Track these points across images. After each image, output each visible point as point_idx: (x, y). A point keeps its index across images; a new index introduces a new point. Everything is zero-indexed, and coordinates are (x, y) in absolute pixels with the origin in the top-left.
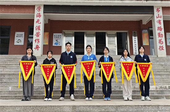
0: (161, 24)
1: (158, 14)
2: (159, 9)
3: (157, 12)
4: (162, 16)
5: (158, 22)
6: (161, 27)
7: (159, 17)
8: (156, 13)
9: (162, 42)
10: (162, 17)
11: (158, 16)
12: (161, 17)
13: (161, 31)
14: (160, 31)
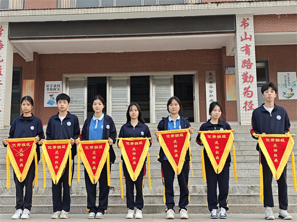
0: (249, 55)
1: (246, 33)
2: (248, 21)
3: (243, 26)
4: (253, 36)
5: (243, 49)
6: (249, 59)
7: (246, 39)
8: (240, 31)
9: (250, 93)
10: (253, 39)
11: (244, 37)
12: (250, 39)
13: (250, 68)
14: (248, 68)
